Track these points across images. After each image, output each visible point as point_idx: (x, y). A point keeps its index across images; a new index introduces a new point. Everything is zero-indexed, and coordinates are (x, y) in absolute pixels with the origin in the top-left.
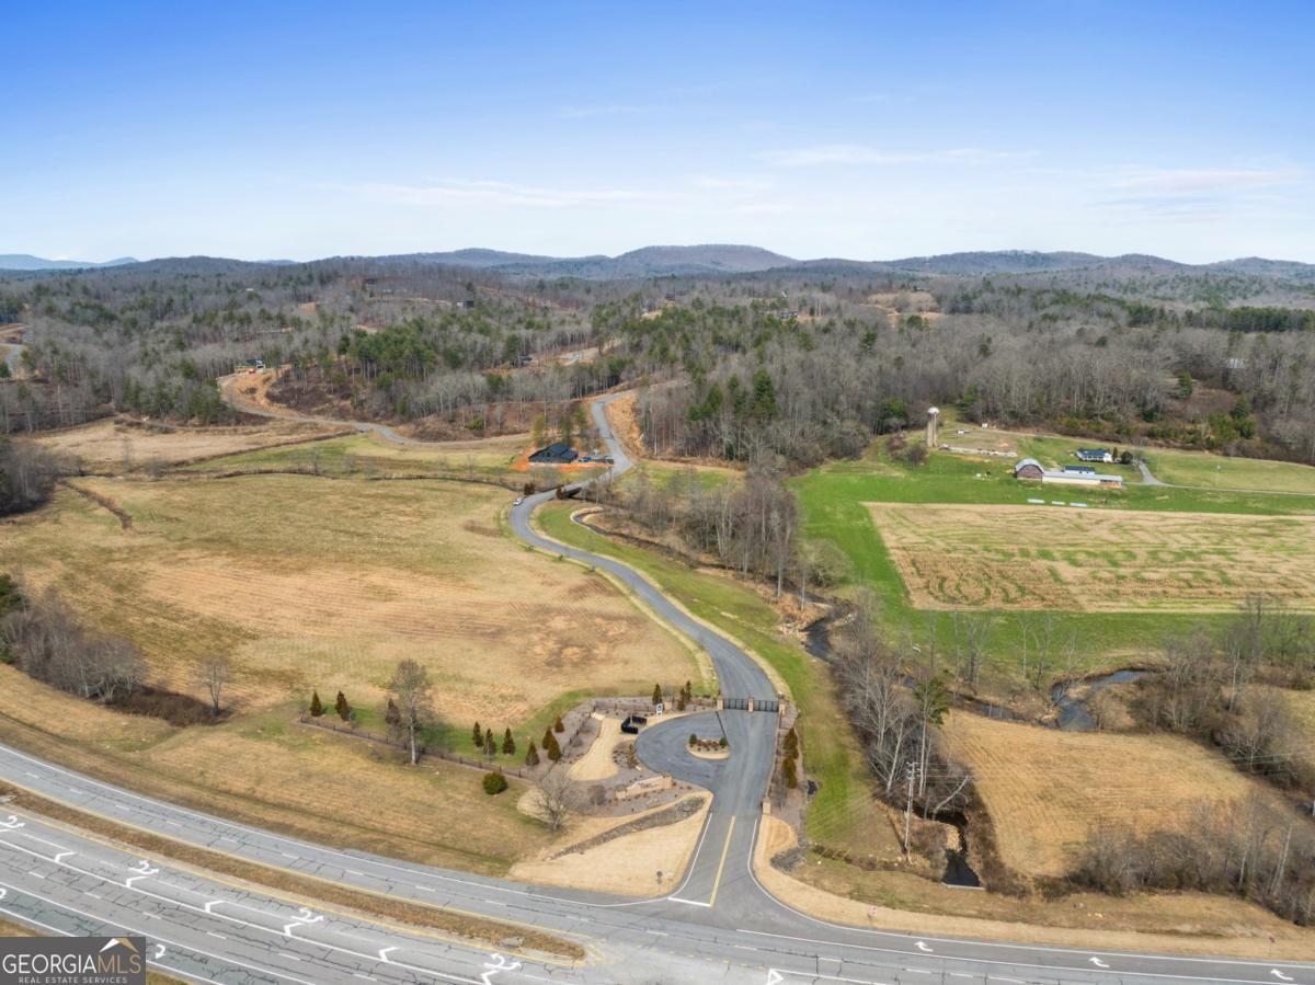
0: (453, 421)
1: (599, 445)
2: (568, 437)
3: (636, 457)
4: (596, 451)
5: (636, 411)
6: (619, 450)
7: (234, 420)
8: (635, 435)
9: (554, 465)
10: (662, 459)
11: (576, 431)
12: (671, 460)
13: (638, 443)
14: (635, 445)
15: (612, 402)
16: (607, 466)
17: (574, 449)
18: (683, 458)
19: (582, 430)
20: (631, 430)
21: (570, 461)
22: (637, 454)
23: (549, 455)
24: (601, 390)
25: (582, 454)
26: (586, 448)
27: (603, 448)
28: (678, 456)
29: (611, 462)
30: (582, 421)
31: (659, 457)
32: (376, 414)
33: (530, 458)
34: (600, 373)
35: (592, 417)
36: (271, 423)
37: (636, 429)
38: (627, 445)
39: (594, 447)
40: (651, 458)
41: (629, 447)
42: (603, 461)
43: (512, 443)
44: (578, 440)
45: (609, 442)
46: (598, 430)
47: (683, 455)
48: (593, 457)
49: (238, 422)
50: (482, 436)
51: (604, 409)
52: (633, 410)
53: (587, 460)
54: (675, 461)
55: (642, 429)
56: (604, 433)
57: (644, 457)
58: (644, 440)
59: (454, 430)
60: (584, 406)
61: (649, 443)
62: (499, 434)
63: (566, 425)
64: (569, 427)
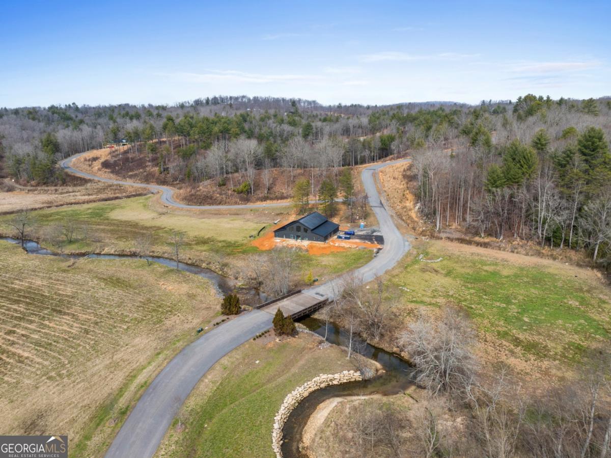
0: (224, 185)
1: (366, 216)
2: (332, 204)
3: (412, 232)
4: (362, 223)
5: (409, 177)
6: (390, 223)
7: (60, 182)
8: (409, 204)
9: (306, 243)
10: (451, 240)
11: (340, 198)
12: (462, 241)
13: (413, 214)
14: (410, 217)
15: (382, 169)
16: (375, 246)
17: (336, 220)
18: (477, 239)
19: (346, 197)
20: (403, 198)
21: (326, 238)
22: (414, 229)
23: (298, 229)
24: (373, 160)
25: (345, 227)
26: (351, 219)
27: (371, 219)
28: (469, 236)
29: (380, 240)
30: (349, 187)
31: (443, 235)
32: (175, 179)
33: (275, 232)
34: (372, 145)
35: (361, 183)
36: (89, 185)
37: (410, 197)
38: (400, 216)
39: (360, 218)
40: (432, 236)
41: (401, 218)
42: (368, 238)
43: (273, 209)
44: (343, 207)
45: (377, 211)
46: (366, 197)
47: (477, 233)
48: (356, 231)
49: (64, 183)
50: (247, 200)
51: (374, 175)
52: (405, 176)
53: (350, 235)
54: (469, 243)
55: (418, 197)
56: (373, 201)
57: (423, 233)
58: (421, 211)
59: (221, 194)
60: (354, 172)
61: (429, 215)
62: (265, 199)
63: (328, 190)
64: (332, 194)
